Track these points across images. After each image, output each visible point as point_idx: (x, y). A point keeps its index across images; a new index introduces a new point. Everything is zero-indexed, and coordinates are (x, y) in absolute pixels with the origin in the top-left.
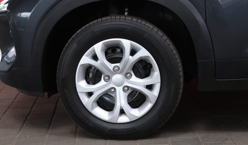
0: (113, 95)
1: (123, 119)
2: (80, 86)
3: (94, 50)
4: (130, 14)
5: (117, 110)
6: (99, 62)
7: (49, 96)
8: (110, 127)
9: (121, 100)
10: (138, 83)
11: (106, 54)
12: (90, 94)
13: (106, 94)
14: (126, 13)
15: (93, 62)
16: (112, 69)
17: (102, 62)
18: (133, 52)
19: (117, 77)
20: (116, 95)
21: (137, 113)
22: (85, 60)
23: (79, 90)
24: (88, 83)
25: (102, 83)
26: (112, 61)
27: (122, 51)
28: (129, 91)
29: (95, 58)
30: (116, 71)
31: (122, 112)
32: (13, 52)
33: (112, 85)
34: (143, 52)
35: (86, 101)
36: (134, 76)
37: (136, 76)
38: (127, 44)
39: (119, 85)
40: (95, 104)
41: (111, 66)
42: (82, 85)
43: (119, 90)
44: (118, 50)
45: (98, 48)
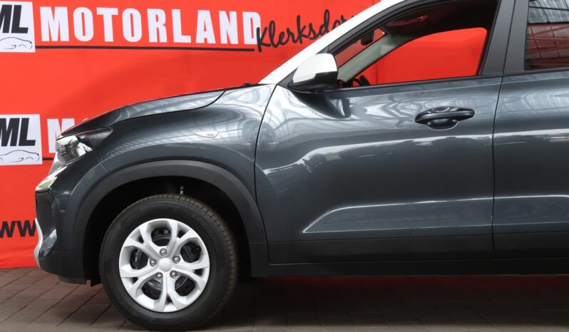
0: (159, 281)
1: (170, 308)
2: (123, 271)
3: (139, 232)
4: (185, 194)
5: (163, 298)
6: (144, 244)
7: (92, 285)
8: (155, 316)
9: (168, 287)
10: (187, 268)
11: (153, 235)
12: (135, 280)
13: (152, 279)
14: (181, 192)
15: (138, 245)
16: (158, 252)
17: (149, 245)
18: (181, 234)
19: (165, 262)
20: (162, 281)
21: (184, 301)
22: (130, 242)
23: (122, 275)
24: (133, 267)
25: (148, 267)
26: (159, 243)
27: (170, 232)
28: (177, 277)
29: (141, 240)
30: (163, 254)
31: (169, 300)
32: (54, 234)
33: (158, 270)
34: (191, 234)
35: (130, 288)
36: (182, 260)
37: (185, 260)
38: (174, 224)
39: (167, 271)
40: (140, 291)
41: (158, 249)
42: (125, 270)
43: (166, 275)
44: (166, 232)
45: (144, 228)
